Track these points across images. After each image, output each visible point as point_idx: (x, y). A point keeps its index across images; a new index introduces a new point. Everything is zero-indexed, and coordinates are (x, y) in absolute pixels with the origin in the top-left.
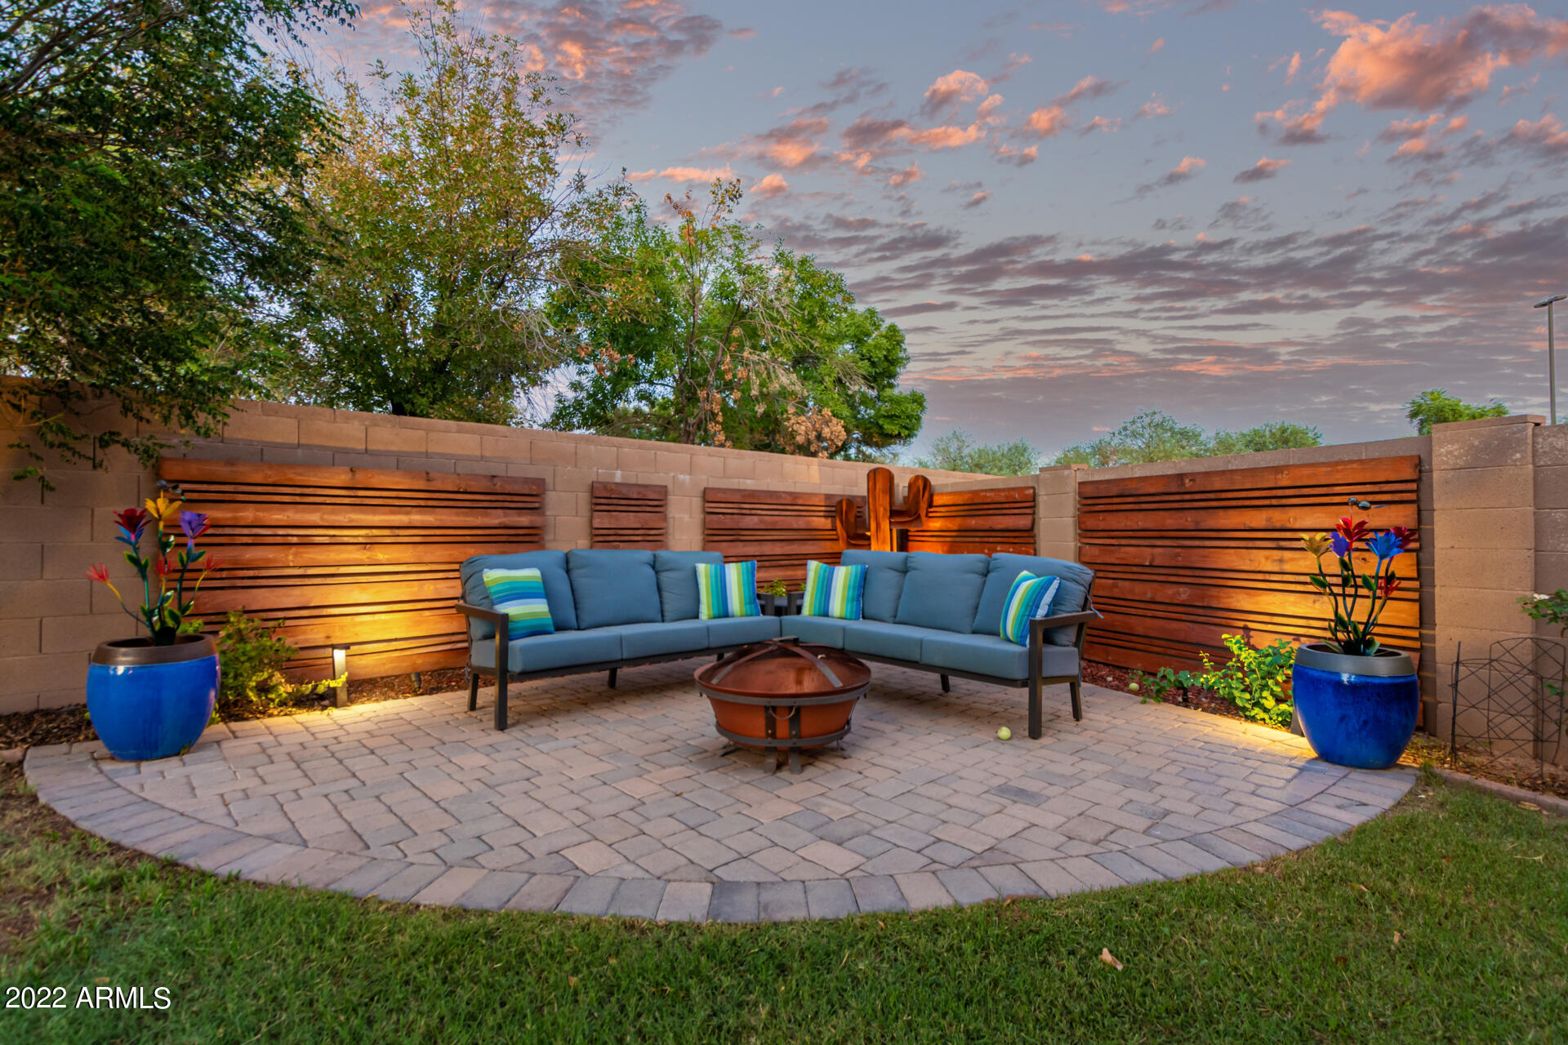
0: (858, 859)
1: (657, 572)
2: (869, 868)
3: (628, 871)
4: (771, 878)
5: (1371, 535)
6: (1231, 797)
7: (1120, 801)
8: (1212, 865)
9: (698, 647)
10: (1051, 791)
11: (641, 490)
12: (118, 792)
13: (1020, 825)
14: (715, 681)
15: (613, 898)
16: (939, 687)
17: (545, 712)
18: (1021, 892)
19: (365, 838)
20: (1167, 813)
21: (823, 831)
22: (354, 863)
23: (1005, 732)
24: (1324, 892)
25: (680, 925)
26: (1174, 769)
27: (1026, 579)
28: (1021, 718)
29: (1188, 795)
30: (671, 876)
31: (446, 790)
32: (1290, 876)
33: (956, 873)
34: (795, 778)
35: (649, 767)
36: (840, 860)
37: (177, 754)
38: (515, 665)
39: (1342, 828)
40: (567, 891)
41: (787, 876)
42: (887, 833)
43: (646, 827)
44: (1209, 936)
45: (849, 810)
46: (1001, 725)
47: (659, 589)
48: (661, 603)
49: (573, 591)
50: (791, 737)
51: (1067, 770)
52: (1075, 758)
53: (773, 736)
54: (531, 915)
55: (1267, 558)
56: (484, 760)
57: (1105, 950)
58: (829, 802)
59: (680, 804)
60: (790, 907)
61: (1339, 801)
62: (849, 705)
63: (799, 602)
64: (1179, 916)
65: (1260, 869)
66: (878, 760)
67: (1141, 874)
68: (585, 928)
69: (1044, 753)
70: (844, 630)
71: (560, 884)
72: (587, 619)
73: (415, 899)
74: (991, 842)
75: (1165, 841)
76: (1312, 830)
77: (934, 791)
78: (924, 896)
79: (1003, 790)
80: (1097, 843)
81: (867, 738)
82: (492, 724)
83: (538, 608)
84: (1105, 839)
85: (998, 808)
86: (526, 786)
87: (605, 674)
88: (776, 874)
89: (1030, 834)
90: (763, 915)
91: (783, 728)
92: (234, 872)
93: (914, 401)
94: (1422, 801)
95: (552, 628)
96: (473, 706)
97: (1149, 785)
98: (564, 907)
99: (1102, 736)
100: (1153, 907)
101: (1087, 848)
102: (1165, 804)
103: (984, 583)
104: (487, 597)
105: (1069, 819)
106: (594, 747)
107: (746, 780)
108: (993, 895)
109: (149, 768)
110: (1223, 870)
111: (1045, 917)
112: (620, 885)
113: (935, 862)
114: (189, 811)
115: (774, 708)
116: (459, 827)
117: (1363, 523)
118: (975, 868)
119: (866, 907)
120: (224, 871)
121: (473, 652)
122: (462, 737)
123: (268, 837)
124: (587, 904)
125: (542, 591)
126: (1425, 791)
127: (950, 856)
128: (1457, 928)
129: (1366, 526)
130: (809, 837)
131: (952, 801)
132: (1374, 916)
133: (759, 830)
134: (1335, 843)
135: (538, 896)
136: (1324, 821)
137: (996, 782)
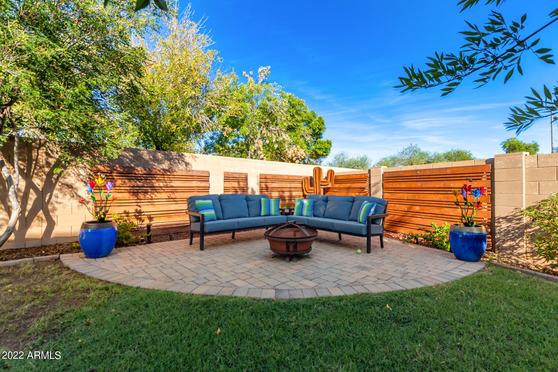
0: (316, 284)
1: (247, 201)
2: (320, 286)
3: (250, 286)
4: (292, 289)
5: (473, 190)
6: (428, 269)
7: (395, 270)
8: (419, 286)
9: (261, 225)
10: (373, 267)
11: (239, 174)
12: (93, 267)
13: (364, 276)
14: (270, 234)
15: (248, 293)
16: (338, 239)
17: (215, 245)
18: (364, 292)
19: (172, 278)
20: (408, 273)
21: (305, 277)
22: (172, 284)
23: (359, 251)
24: (451, 292)
25: (268, 299)
26: (412, 261)
27: (366, 203)
28: (364, 247)
29: (415, 268)
30: (263, 288)
31: (191, 266)
32: (442, 289)
33: (345, 287)
34: (295, 263)
35: (250, 260)
36: (311, 284)
37: (106, 256)
38: (206, 230)
39: (460, 277)
40: (234, 291)
41: (296, 288)
42: (324, 278)
43: (254, 276)
44: (417, 303)
45: (313, 272)
46: (358, 249)
47: (248, 207)
48: (249, 211)
49: (221, 207)
50: (294, 251)
51: (379, 262)
52: (381, 259)
53: (288, 251)
54: (226, 296)
55: (444, 197)
56: (200, 259)
57: (387, 305)
58: (306, 270)
59: (262, 270)
60: (297, 295)
61: (460, 270)
62: (311, 242)
63: (293, 211)
64: (409, 298)
65: (434, 287)
66: (320, 259)
67: (398, 288)
68: (242, 299)
69: (371, 257)
70: (308, 220)
71: (232, 289)
72: (226, 217)
73: (192, 292)
74: (355, 280)
75: (407, 280)
76: (451, 278)
77: (338, 267)
78: (336, 293)
79: (358, 267)
80: (387, 280)
81: (316, 253)
82: (199, 248)
83: (212, 212)
84: (389, 279)
85: (357, 271)
86: (214, 265)
87: (231, 234)
88: (293, 287)
89: (368, 278)
90: (291, 297)
91: (291, 248)
92: (138, 286)
93: (328, 143)
94: (486, 270)
95: (216, 219)
96: (191, 243)
97: (403, 266)
98: (235, 295)
99: (389, 252)
100: (402, 295)
101: (383, 282)
102: (408, 271)
103: (353, 205)
104: (196, 209)
105: (379, 274)
106: (232, 255)
107: (281, 264)
108: (356, 293)
109: (99, 260)
110: (423, 287)
111: (370, 297)
112: (249, 290)
113: (339, 285)
114: (117, 271)
115: (289, 242)
116: (198, 275)
117: (471, 186)
118: (351, 286)
119: (320, 295)
120: (136, 286)
121: (191, 226)
122: (191, 252)
123: (144, 278)
124: (241, 294)
125: (213, 207)
126: (488, 268)
127: (344, 283)
128: (488, 301)
129: (471, 187)
130: (301, 279)
131: (343, 270)
132: (465, 298)
133: (287, 277)
134: (457, 281)
135: (227, 292)
136: (455, 275)
137: (357, 265)
